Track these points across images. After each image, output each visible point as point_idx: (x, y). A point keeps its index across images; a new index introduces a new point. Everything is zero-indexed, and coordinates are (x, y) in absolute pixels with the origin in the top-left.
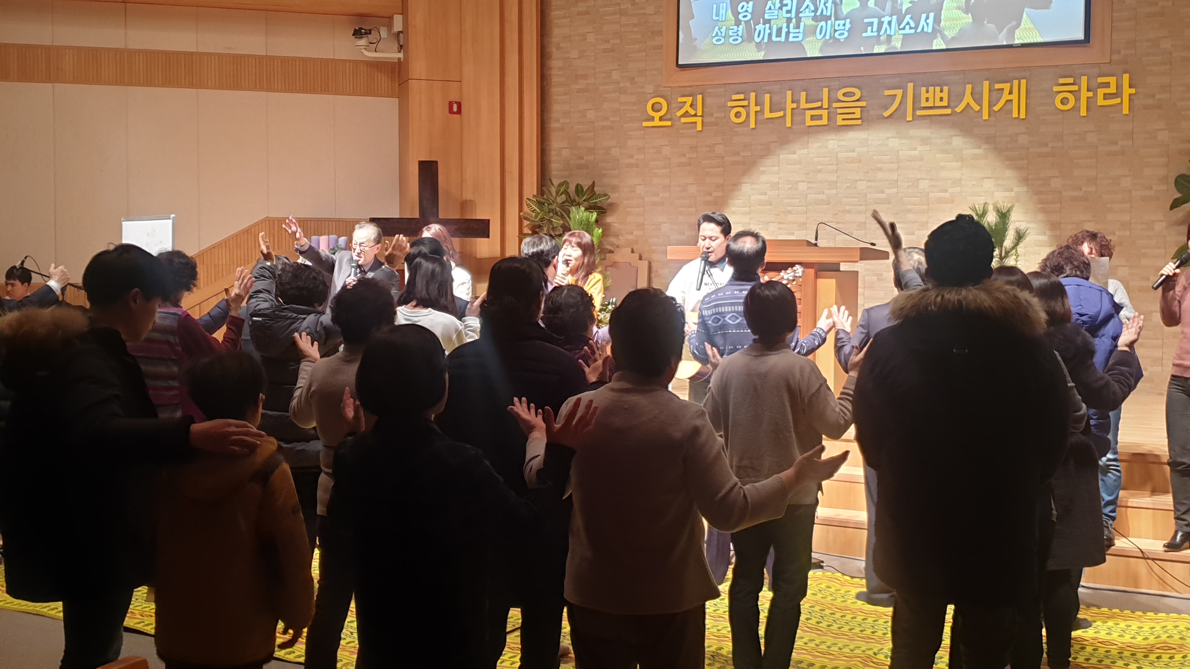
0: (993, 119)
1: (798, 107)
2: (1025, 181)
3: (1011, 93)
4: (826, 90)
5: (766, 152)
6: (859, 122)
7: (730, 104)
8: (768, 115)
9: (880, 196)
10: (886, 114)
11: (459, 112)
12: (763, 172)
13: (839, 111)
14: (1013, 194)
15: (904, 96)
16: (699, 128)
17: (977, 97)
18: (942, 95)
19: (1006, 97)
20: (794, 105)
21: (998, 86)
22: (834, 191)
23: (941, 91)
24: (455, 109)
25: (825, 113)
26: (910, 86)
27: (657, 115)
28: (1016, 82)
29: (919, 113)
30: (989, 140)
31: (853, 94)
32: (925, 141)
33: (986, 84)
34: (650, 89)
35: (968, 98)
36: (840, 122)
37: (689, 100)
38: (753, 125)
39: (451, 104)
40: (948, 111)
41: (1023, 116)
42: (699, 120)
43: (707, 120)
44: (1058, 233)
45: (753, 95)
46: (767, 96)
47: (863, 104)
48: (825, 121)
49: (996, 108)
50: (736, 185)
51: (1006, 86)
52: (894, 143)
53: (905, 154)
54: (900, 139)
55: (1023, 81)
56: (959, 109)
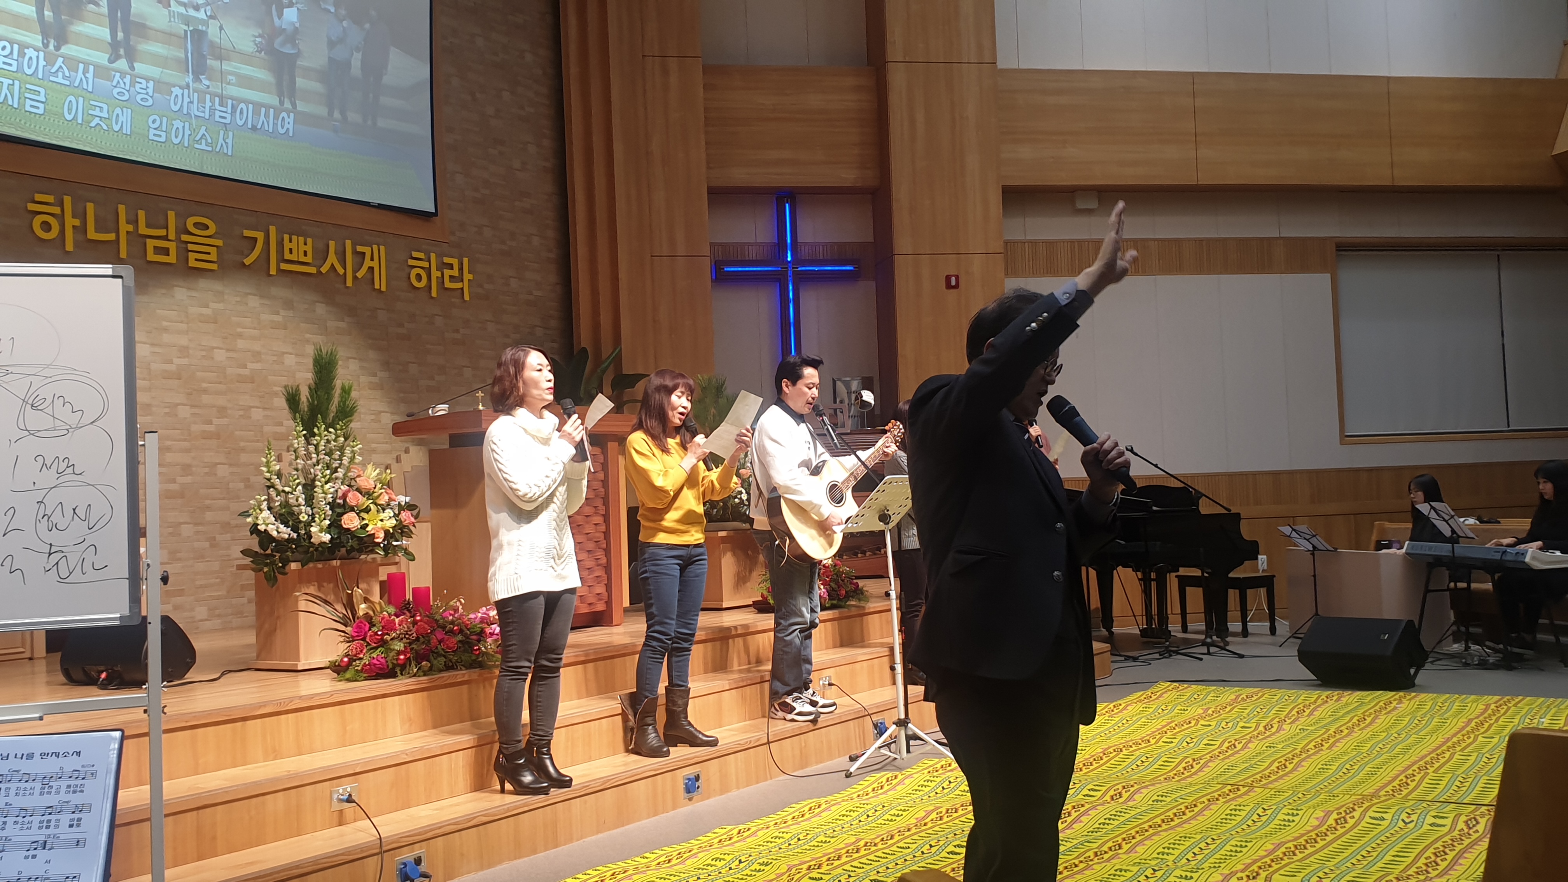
0: (357, 288)
1: (135, 231)
3: (372, 259)
4: (172, 215)
6: (214, 267)
7: (32, 207)
8: (92, 234)
10: (248, 261)
13: (191, 247)
15: (267, 241)
17: (341, 258)
18: (306, 248)
19: (368, 263)
20: (130, 228)
21: (359, 249)
22: (186, 361)
23: (305, 244)
25: (172, 246)
28: (375, 247)
29: (284, 266)
30: (352, 312)
31: (206, 227)
32: (288, 305)
33: (348, 243)
35: (332, 259)
36: (192, 263)
38: (69, 247)
40: (315, 270)
41: (383, 289)
45: (68, 200)
46: (90, 207)
47: (219, 243)
48: (172, 259)
51: (367, 250)
52: (254, 302)
53: (266, 317)
54: (262, 297)
55: (382, 248)
56: (324, 270)
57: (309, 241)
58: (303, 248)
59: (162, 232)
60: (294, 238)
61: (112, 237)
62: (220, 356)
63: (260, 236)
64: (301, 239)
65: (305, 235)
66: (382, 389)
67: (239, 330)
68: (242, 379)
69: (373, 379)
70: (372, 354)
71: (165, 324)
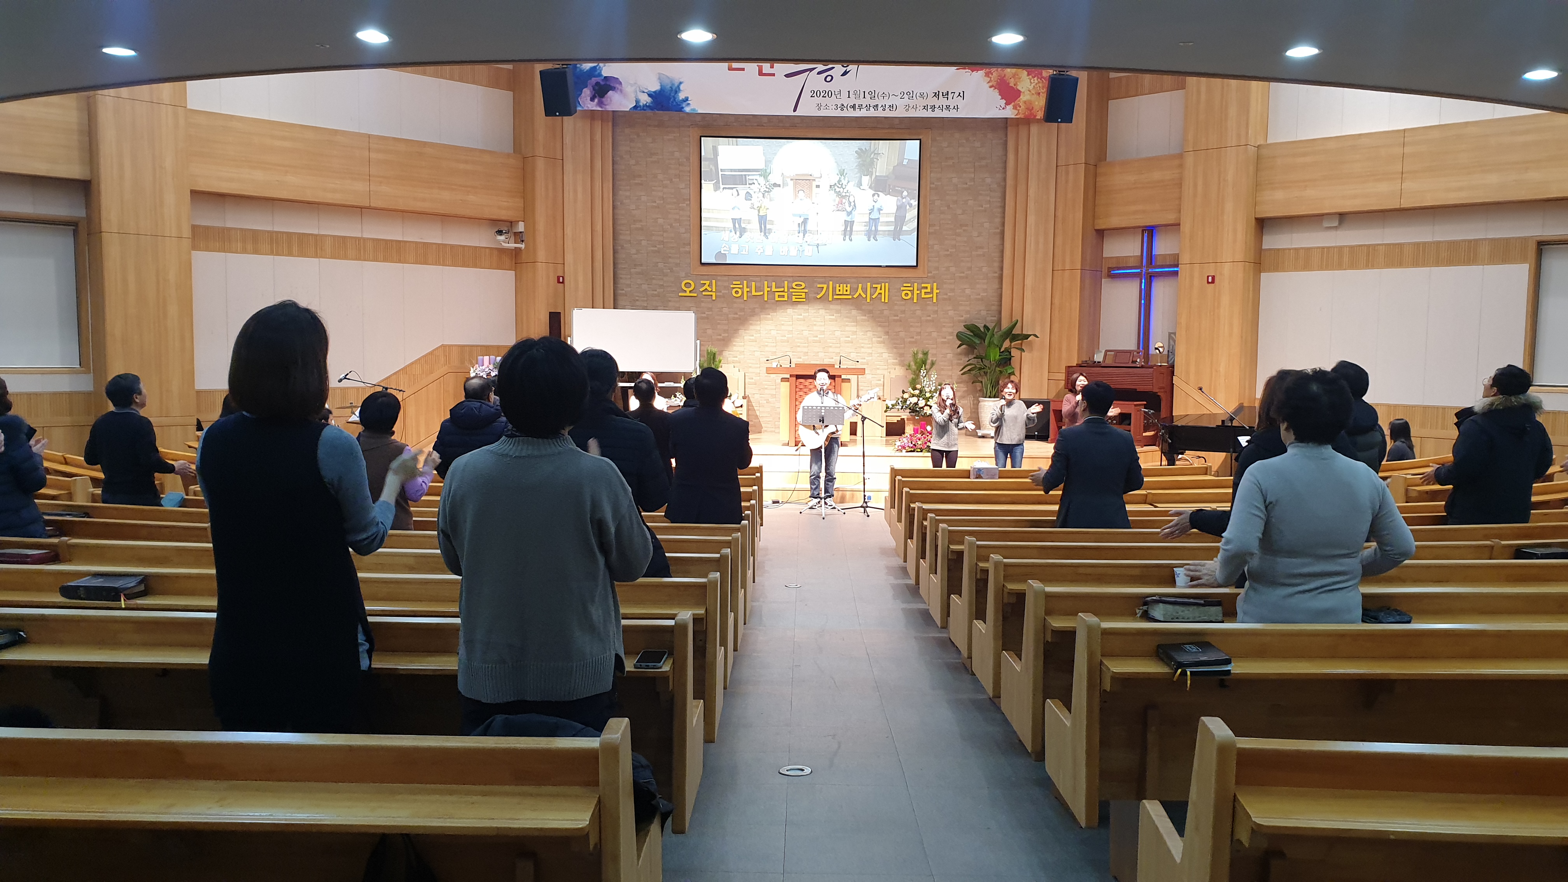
0: (872, 302)
1: (771, 290)
2: (887, 333)
3: (881, 289)
4: (786, 282)
5: (753, 313)
6: (804, 300)
7: (732, 286)
8: (754, 293)
9: (815, 338)
10: (818, 297)
11: (563, 282)
12: (751, 324)
13: (794, 294)
14: (881, 339)
15: (828, 288)
16: (714, 298)
17: (865, 290)
18: (847, 289)
19: (878, 291)
20: (769, 289)
21: (874, 286)
22: (791, 336)
23: (847, 287)
24: (561, 280)
25: (786, 294)
26: (831, 283)
27: (688, 290)
28: (883, 284)
29: (835, 297)
30: (870, 312)
31: (801, 285)
32: (838, 312)
33: (869, 284)
34: (683, 274)
35: (860, 291)
36: (794, 300)
37: (708, 282)
38: (745, 299)
39: (558, 278)
40: (850, 297)
41: (886, 301)
42: (714, 294)
43: (718, 294)
44: (903, 359)
45: (745, 282)
46: (753, 284)
47: (807, 291)
48: (786, 299)
49: (874, 297)
50: (736, 331)
51: (879, 286)
52: (822, 312)
53: (828, 317)
54: (826, 309)
55: (887, 284)
56: (855, 296)
57: (849, 285)
58: (845, 288)
59: (782, 289)
60: (841, 285)
61: (762, 293)
62: (806, 333)
63: (825, 286)
64: (845, 285)
65: (847, 283)
66: (884, 343)
67: (815, 323)
68: (815, 342)
69: (879, 339)
70: (879, 329)
71: (783, 322)
